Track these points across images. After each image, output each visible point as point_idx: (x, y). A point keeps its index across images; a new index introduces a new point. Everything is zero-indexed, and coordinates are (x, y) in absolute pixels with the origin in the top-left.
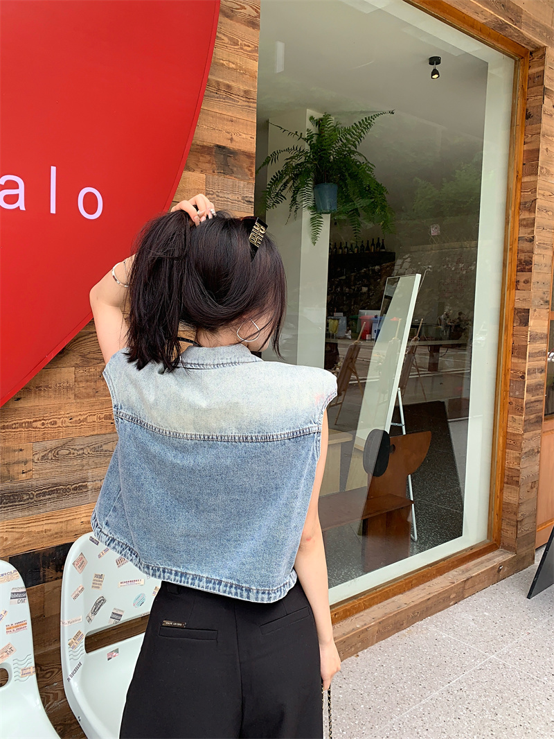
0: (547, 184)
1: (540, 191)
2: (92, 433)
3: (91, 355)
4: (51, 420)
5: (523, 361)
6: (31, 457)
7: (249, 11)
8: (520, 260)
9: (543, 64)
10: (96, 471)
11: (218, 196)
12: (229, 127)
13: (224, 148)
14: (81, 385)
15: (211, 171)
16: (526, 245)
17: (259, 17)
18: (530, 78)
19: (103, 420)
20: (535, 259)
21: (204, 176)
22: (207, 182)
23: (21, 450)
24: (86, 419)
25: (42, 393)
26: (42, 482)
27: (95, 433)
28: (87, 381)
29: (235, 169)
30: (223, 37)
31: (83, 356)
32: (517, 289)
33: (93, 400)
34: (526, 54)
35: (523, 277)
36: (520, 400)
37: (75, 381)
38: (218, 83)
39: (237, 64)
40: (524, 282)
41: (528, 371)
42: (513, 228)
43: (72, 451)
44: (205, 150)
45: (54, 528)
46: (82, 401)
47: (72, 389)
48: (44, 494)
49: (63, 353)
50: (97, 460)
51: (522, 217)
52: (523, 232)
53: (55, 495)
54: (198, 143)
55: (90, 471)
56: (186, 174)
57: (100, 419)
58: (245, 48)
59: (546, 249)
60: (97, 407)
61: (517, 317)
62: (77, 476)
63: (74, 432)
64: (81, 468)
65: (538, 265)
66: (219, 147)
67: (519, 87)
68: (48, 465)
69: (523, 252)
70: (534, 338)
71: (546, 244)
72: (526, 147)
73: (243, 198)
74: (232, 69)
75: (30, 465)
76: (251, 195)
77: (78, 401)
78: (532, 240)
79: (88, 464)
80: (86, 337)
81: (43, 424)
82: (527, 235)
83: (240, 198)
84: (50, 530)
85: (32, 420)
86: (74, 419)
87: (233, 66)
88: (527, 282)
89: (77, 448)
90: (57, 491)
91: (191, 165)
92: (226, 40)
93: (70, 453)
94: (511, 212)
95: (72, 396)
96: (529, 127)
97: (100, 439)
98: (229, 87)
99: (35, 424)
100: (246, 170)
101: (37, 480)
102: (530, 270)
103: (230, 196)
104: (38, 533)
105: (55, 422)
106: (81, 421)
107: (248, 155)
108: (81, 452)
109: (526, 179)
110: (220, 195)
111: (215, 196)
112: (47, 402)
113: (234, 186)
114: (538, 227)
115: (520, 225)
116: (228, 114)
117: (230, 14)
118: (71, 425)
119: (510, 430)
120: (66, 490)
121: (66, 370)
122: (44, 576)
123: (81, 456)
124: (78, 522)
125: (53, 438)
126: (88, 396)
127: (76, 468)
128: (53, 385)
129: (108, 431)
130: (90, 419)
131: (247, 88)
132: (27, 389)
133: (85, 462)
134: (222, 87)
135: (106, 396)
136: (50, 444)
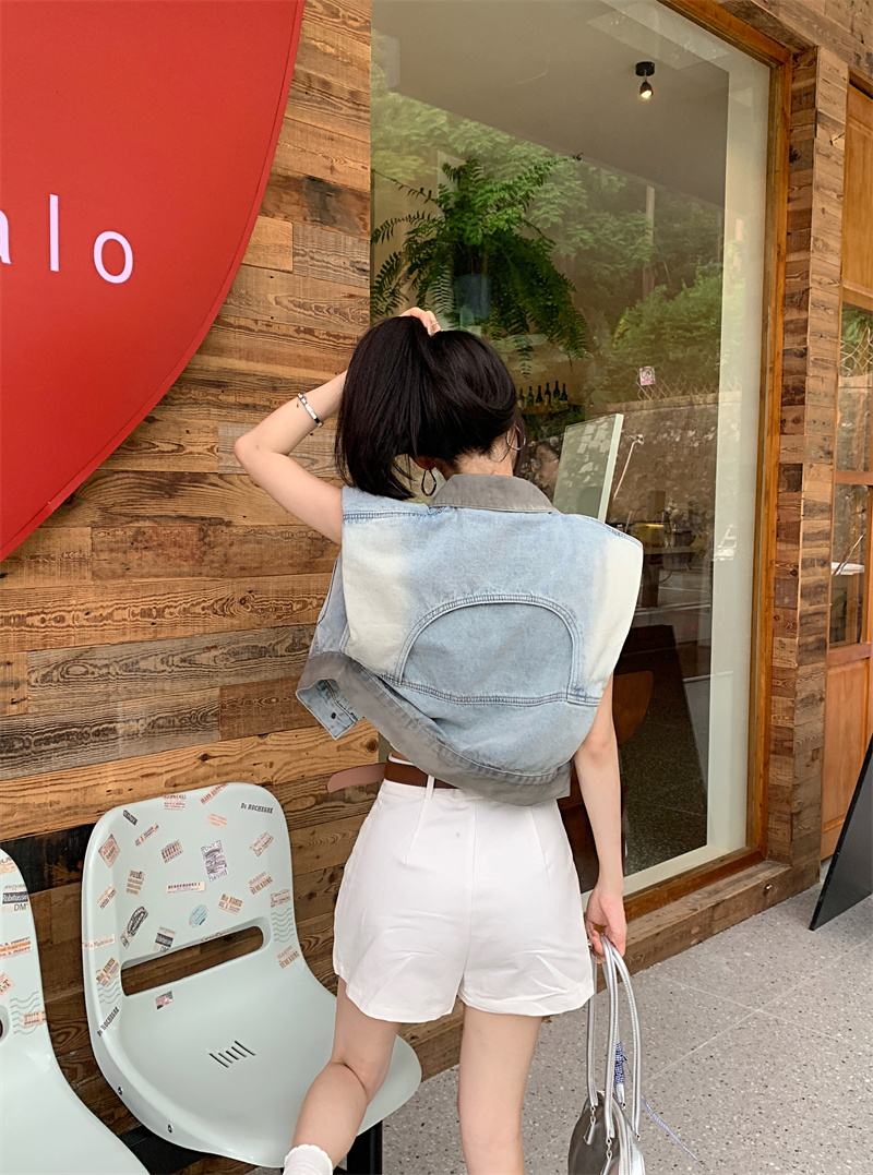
0: (824, 264)
1: (815, 277)
2: (122, 640)
3: (117, 509)
4: (57, 614)
5: (795, 547)
6: (26, 677)
8: (785, 387)
9: (814, 74)
10: (131, 706)
11: (312, 258)
12: (326, 148)
13: (321, 181)
14: (103, 556)
15: (301, 218)
16: (795, 363)
18: (794, 97)
19: (139, 618)
20: (810, 383)
21: (290, 225)
22: (295, 236)
23: (9, 664)
24: (111, 614)
25: (41, 568)
26: (43, 720)
27: (127, 639)
28: (112, 550)
29: (339, 216)
31: (104, 509)
32: (782, 433)
33: (122, 582)
34: (787, 59)
35: (791, 413)
36: (792, 612)
37: (93, 550)
38: (309, 76)
39: (338, 48)
40: (793, 421)
41: (803, 562)
42: (775, 336)
43: (91, 669)
44: (290, 183)
45: (65, 800)
46: (105, 583)
47: (87, 562)
48: (48, 741)
49: (71, 503)
50: (131, 686)
51: (788, 318)
52: (792, 343)
53: (65, 743)
54: (280, 171)
55: (120, 704)
56: (262, 221)
57: (134, 615)
58: (351, 22)
59: (827, 368)
60: (128, 595)
61: (783, 478)
62: (99, 712)
63: (93, 637)
64: (105, 698)
65: (815, 394)
66: (312, 179)
67: (777, 111)
68: (52, 692)
69: (791, 373)
70: (811, 510)
71: (826, 361)
72: (791, 207)
73: (353, 264)
74: (330, 54)
75: (25, 690)
76: (365, 260)
77: (99, 582)
78: (803, 354)
80: (108, 479)
81: (43, 621)
82: (795, 346)
83: (348, 264)
84: (58, 803)
85: (25, 613)
86: (92, 615)
87: (333, 51)
88: (797, 421)
89: (99, 663)
90: (68, 736)
91: (269, 206)
92: (320, 8)
93: (87, 672)
94: (770, 311)
95: (88, 575)
96: (795, 175)
97: (134, 649)
98: (325, 84)
99: (30, 620)
100: (357, 219)
101: (36, 715)
102: (802, 402)
103: (331, 260)
104: (39, 806)
105: (62, 619)
106: (103, 618)
107: (359, 195)
108: (104, 671)
109: (793, 257)
110: (316, 256)
111: (307, 258)
112: (48, 583)
113: (337, 243)
114: (813, 334)
115: (786, 331)
116: (326, 127)
118: (88, 624)
119: (777, 663)
120: (81, 736)
121: (77, 530)
122: (50, 876)
123: (105, 678)
124: (102, 790)
125: (59, 646)
126: (114, 575)
127: (98, 697)
128: (57, 555)
129: (148, 637)
130: (118, 615)
131: (354, 87)
132: (15, 560)
133: (111, 688)
134: (316, 85)
135: (142, 577)
136: (56, 655)
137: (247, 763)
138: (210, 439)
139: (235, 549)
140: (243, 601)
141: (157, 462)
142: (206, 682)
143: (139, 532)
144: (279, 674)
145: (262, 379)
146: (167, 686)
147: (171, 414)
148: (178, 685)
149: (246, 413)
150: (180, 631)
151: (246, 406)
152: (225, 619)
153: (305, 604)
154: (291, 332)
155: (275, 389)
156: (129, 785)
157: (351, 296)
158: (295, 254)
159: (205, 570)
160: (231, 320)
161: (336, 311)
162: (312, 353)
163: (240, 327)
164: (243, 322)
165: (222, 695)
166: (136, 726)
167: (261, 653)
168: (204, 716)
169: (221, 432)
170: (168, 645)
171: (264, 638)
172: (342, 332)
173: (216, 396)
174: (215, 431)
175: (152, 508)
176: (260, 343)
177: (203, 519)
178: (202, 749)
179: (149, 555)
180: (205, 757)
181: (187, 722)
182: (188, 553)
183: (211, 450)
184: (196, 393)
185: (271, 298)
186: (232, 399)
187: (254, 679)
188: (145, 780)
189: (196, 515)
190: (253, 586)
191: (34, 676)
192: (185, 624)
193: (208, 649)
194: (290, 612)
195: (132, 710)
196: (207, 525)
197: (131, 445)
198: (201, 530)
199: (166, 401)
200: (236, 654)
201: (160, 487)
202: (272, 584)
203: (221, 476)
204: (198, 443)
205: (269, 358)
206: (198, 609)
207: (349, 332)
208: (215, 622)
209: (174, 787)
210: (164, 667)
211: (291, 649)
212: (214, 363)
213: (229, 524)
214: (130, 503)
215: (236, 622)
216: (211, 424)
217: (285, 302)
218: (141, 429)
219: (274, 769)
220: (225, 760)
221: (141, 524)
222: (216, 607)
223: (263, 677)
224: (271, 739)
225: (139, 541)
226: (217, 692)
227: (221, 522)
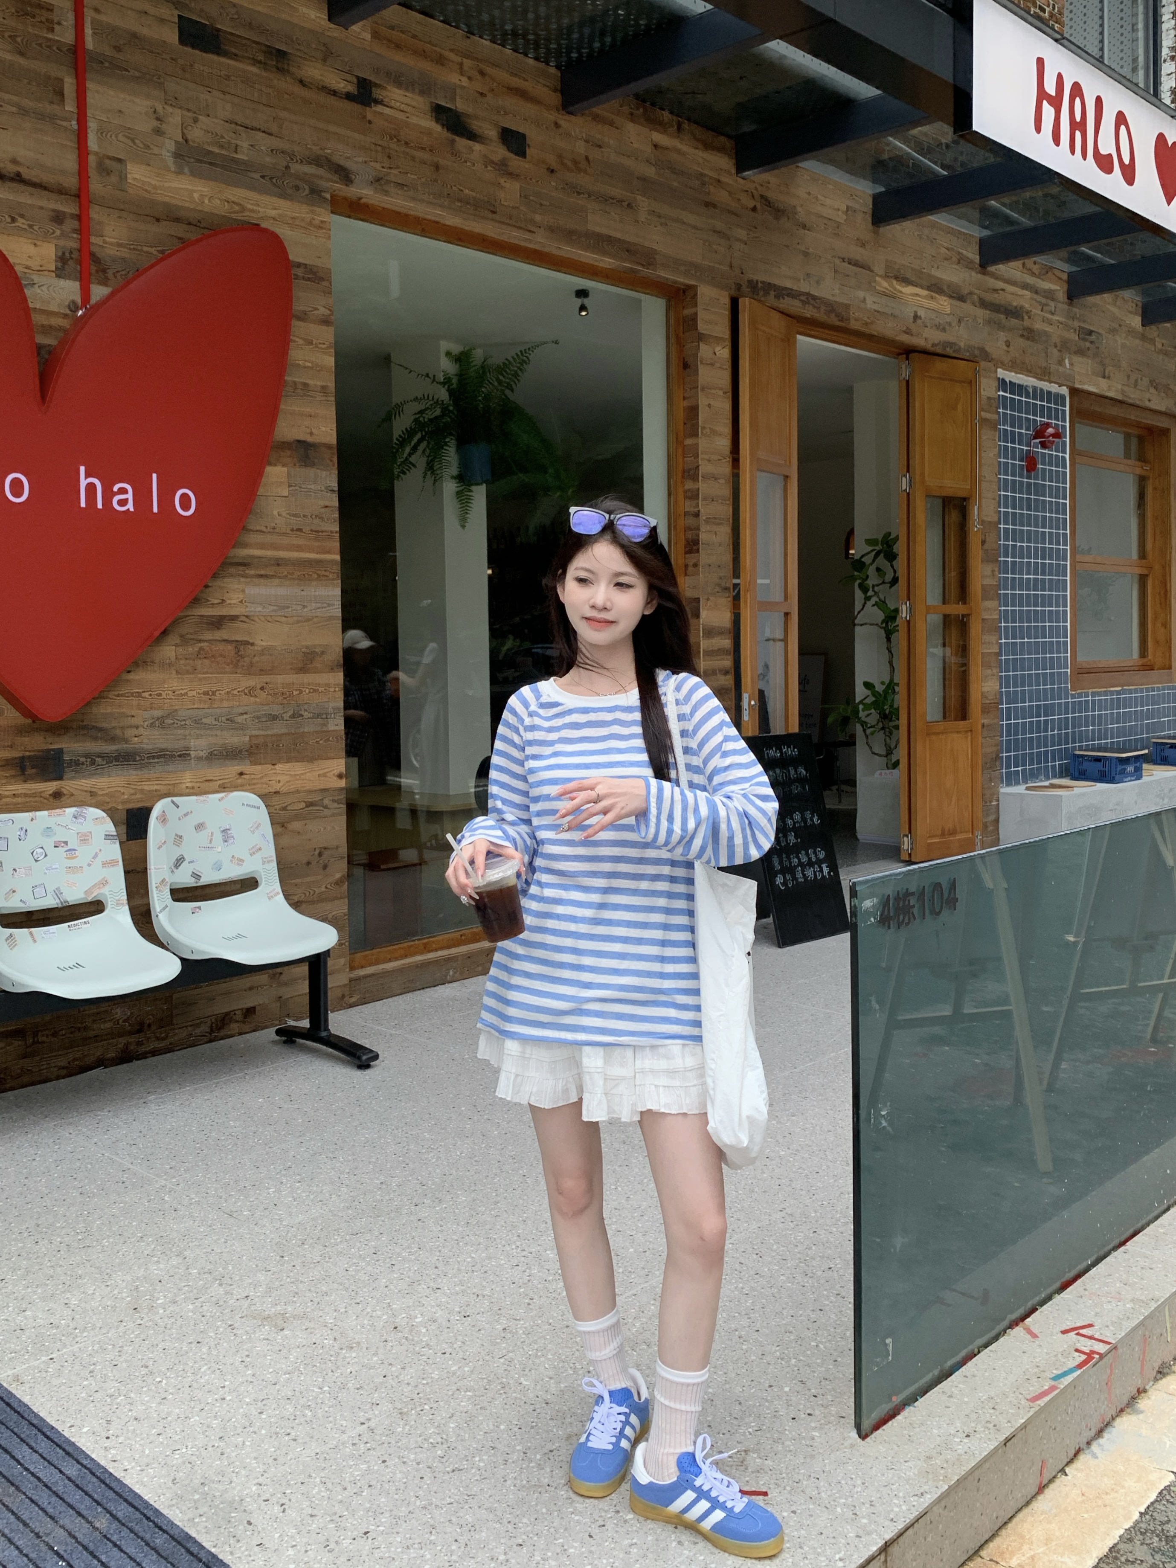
1: (702, 456)
2: (193, 707)
3: (189, 637)
4: (157, 692)
6: (142, 723)
7: (322, 311)
8: (687, 540)
9: (696, 305)
10: (199, 742)
11: (300, 487)
12: (307, 422)
13: (304, 442)
14: (182, 662)
15: (293, 465)
16: (691, 520)
17: (332, 314)
18: (683, 322)
19: (202, 695)
20: (702, 536)
21: (285, 469)
22: (289, 475)
23: (133, 716)
24: (187, 693)
25: (149, 668)
26: (151, 747)
27: (195, 706)
28: (186, 659)
29: (316, 461)
30: (297, 340)
31: (182, 636)
32: (686, 575)
33: (192, 676)
37: (176, 659)
38: (295, 383)
39: (312, 363)
40: (693, 566)
42: (677, 501)
43: (176, 721)
44: (285, 445)
46: (183, 676)
47: (173, 665)
48: (154, 757)
49: (165, 633)
50: (198, 732)
51: (686, 487)
52: (689, 506)
53: (162, 760)
54: (279, 440)
55: (192, 741)
56: (269, 469)
57: (199, 694)
58: (320, 346)
60: (196, 683)
62: (181, 744)
63: (177, 705)
64: (184, 737)
65: (707, 545)
66: (299, 441)
68: (156, 732)
69: (690, 529)
71: (720, 519)
72: (686, 403)
73: (326, 488)
74: (308, 367)
76: (334, 485)
77: (179, 676)
78: (698, 515)
79: (190, 734)
80: (184, 620)
81: (150, 695)
82: (692, 509)
83: (323, 488)
85: (141, 691)
86: (176, 693)
87: (309, 364)
88: (697, 565)
89: (180, 719)
90: (165, 756)
91: (273, 461)
92: (301, 342)
93: (174, 723)
94: (673, 482)
95: (174, 672)
96: (687, 379)
97: (200, 712)
98: (305, 385)
99: (144, 695)
100: (328, 461)
101: (148, 744)
102: (698, 551)
103: (312, 487)
104: (150, 791)
105: (160, 695)
106: (182, 695)
107: (329, 447)
108: (183, 723)
110: (303, 486)
111: (297, 487)
112: (153, 676)
113: (316, 477)
114: (702, 498)
115: (685, 497)
116: (306, 410)
117: (303, 317)
118: (174, 698)
120: (172, 756)
121: (168, 648)
123: (183, 727)
124: (184, 786)
125: (160, 708)
126: (188, 672)
127: (180, 737)
128: (157, 661)
129: (206, 706)
130: (190, 694)
131: (324, 384)
132: (136, 664)
133: (187, 732)
134: (299, 386)
135: (204, 673)
136: (157, 713)
137: (265, 780)
138: (241, 596)
139: (257, 659)
140: (262, 688)
141: (210, 610)
142: (241, 732)
143: (201, 649)
144: (285, 731)
145: (270, 559)
146: (219, 733)
147: (219, 583)
148: (225, 733)
149: (262, 580)
150: (225, 704)
151: (261, 576)
152: (252, 699)
153: (301, 692)
154: (288, 531)
155: (278, 565)
156: (198, 785)
157: (326, 507)
158: (290, 486)
159: (238, 671)
160: (251, 528)
161: (316, 516)
162: (301, 542)
163: (257, 531)
164: (258, 528)
165: (250, 740)
166: (201, 754)
167: (274, 718)
168: (241, 751)
169: (247, 592)
170: (218, 711)
171: (276, 710)
172: (320, 529)
173: (244, 571)
174: (243, 591)
175: (208, 635)
176: (269, 539)
177: (237, 641)
178: (239, 768)
179: (207, 662)
180: (241, 774)
181: (231, 754)
182: (229, 661)
183: (241, 602)
184: (232, 570)
185: (275, 513)
186: (252, 572)
187: (270, 733)
188: (207, 783)
189: (234, 638)
190: (268, 680)
191: (146, 723)
192: (228, 700)
193: (242, 714)
194: (291, 695)
195: (199, 744)
196: (240, 645)
197: (196, 601)
198: (236, 647)
199: (215, 576)
200: (258, 718)
201: (212, 623)
202: (280, 679)
203: (247, 617)
204: (234, 598)
205: (275, 547)
206: (235, 692)
207: (323, 529)
208: (245, 699)
209: (224, 788)
210: (216, 723)
211: (293, 716)
212: (242, 553)
213: (252, 644)
214: (196, 633)
215: (258, 700)
216: (240, 587)
217: (284, 514)
218: (202, 592)
219: (281, 784)
220: (253, 776)
221: (202, 644)
222: (246, 691)
223: (275, 731)
224: (279, 767)
225: (199, 654)
226: (247, 738)
227: (247, 643)
